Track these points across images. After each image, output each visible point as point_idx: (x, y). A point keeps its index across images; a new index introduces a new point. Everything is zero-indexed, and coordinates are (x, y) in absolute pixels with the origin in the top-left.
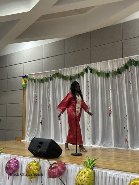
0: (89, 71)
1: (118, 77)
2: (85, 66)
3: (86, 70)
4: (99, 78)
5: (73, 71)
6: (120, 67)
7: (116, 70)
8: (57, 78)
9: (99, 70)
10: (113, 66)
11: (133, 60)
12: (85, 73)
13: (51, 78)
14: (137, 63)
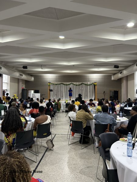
5: (67, 83)
8: (62, 84)
14: (84, 84)
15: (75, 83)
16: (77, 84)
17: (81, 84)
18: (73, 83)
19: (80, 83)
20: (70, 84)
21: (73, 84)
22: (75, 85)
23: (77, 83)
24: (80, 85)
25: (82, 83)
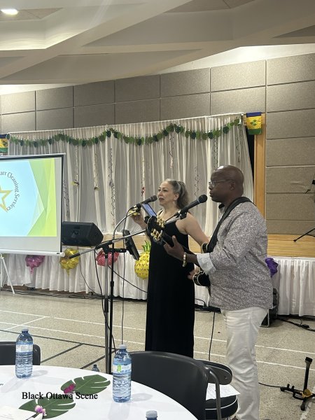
0: (112, 135)
1: (154, 146)
2: (106, 128)
3: (108, 134)
4: (128, 146)
5: (87, 133)
6: (156, 133)
7: (152, 136)
8: (61, 142)
9: (127, 134)
10: (147, 131)
11: (175, 125)
12: (107, 137)
13: (50, 141)
14: (180, 130)
15: (127, 130)
16: (143, 135)
17: (165, 133)
18: (117, 128)
19: (160, 126)
20: (102, 138)
21: (116, 135)
22: (127, 140)
23: (144, 130)
24: (156, 138)
25: (172, 128)
